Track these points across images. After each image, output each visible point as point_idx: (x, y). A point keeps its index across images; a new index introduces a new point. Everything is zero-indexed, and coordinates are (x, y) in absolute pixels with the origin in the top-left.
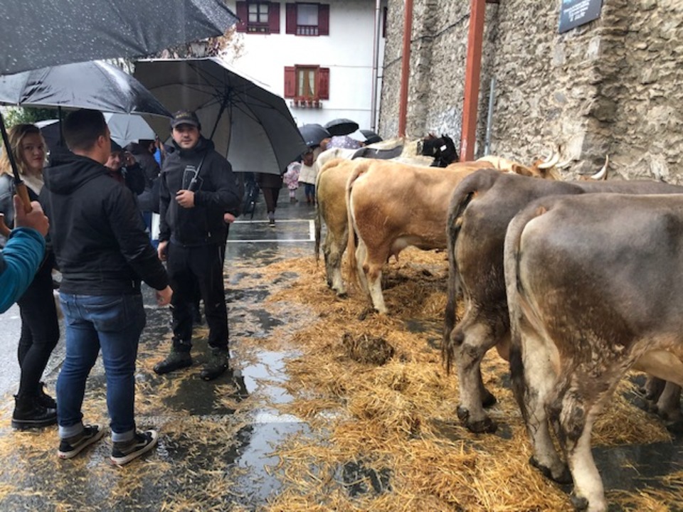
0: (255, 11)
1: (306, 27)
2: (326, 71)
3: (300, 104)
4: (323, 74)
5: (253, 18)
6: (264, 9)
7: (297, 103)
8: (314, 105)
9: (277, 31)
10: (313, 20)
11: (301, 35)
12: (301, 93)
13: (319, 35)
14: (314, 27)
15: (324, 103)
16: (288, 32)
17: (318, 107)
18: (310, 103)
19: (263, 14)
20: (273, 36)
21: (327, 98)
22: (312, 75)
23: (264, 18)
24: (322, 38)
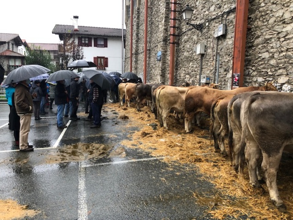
0: (84, 40)
1: (100, 45)
2: (107, 58)
3: (99, 69)
4: (106, 59)
5: (83, 42)
6: (87, 39)
7: (98, 68)
8: (103, 69)
9: (91, 46)
10: (102, 43)
11: (99, 47)
12: (99, 65)
13: (104, 47)
14: (103, 45)
15: (106, 68)
16: (94, 46)
17: (105, 69)
18: (102, 68)
19: (87, 41)
20: (90, 47)
21: (107, 66)
22: (102, 60)
23: (87, 42)
24: (105, 48)
